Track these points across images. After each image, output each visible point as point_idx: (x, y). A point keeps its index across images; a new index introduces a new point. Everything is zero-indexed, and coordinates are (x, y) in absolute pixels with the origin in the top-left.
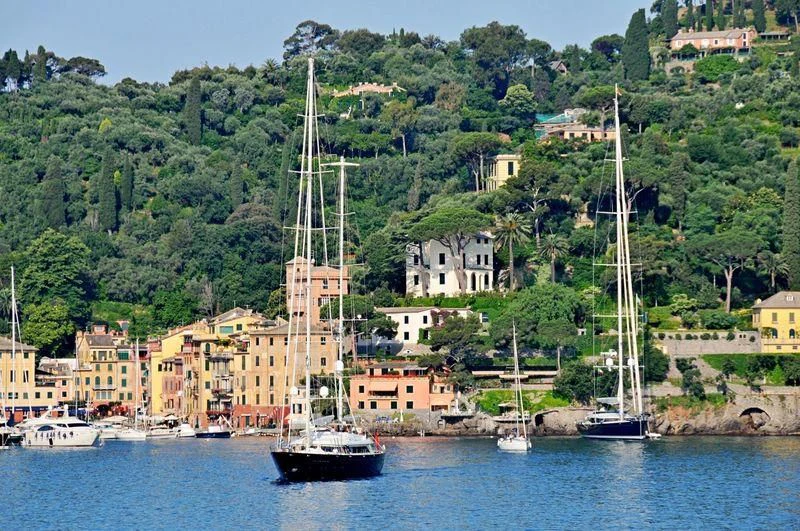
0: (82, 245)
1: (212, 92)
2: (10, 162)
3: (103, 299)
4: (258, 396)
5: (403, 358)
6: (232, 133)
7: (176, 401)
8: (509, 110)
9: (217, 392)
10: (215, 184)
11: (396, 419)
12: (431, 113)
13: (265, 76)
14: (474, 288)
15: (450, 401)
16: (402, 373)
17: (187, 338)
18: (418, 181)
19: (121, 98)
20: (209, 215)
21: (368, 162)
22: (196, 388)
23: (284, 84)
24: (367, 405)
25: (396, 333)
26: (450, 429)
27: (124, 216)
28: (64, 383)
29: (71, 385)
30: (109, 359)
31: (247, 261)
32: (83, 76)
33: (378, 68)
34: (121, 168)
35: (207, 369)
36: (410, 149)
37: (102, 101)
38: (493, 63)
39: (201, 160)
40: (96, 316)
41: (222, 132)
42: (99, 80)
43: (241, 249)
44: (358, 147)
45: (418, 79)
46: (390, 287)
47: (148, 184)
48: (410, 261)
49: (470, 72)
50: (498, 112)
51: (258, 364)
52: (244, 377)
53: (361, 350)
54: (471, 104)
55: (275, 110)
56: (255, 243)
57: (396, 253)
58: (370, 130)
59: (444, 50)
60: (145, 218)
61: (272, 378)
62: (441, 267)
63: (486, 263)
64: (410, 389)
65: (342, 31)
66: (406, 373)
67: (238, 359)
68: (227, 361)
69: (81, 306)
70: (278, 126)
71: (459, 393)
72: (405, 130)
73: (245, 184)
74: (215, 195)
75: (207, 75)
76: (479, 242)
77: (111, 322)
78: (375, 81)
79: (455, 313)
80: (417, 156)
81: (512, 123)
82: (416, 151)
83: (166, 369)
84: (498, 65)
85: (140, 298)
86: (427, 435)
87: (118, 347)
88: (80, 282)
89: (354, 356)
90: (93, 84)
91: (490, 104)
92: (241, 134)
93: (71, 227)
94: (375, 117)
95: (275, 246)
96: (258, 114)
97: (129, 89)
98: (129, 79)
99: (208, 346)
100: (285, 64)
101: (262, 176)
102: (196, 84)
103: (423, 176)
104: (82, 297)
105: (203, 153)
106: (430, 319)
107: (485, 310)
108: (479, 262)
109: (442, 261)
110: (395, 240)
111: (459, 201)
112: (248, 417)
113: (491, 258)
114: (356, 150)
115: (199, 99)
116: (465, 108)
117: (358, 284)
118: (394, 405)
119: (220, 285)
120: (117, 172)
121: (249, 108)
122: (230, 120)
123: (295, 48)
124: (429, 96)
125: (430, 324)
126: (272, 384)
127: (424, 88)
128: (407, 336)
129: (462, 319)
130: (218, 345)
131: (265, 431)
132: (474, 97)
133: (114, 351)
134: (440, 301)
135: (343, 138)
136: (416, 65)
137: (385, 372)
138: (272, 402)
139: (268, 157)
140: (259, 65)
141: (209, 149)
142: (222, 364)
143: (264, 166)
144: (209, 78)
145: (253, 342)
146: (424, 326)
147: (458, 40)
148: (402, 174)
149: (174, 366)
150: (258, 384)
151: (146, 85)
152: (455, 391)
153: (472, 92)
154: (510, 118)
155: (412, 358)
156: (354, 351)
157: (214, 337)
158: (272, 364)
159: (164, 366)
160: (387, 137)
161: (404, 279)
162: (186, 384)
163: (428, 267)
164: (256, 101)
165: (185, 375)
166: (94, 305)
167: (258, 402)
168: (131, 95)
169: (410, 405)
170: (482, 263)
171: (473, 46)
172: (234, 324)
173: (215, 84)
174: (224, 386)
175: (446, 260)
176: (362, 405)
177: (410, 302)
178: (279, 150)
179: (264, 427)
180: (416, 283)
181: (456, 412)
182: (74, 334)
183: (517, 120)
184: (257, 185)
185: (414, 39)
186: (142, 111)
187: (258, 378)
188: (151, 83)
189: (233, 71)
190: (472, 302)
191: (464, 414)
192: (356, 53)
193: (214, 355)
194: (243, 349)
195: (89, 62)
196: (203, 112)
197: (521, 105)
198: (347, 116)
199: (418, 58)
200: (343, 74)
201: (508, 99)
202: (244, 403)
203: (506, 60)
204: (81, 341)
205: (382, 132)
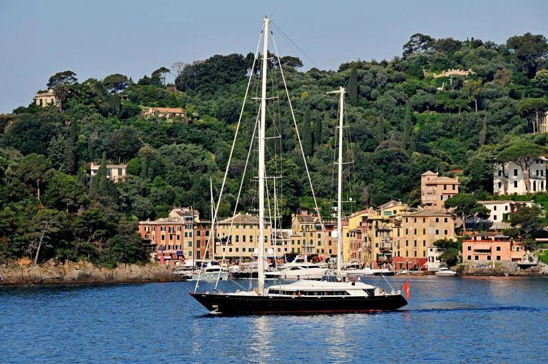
0: (294, 164)
1: (363, 76)
2: (251, 117)
3: (305, 195)
4: (407, 252)
5: (493, 231)
6: (375, 99)
7: (358, 254)
8: (537, 85)
9: (383, 249)
10: (368, 128)
11: (490, 266)
12: (491, 87)
13: (394, 66)
14: (535, 189)
15: (523, 256)
16: (493, 238)
17: (365, 218)
18: (485, 126)
19: (312, 80)
20: (365, 147)
21: (454, 116)
22: (370, 247)
23: (404, 70)
24: (473, 258)
25: (489, 216)
26: (523, 272)
27: (316, 147)
28: (286, 243)
29: (289, 244)
30: (310, 230)
31: (387, 174)
32: (291, 67)
33: (459, 60)
34: (314, 120)
35: (377, 236)
36: (480, 109)
37: (303, 81)
38: (527, 57)
39: (360, 115)
40: (302, 205)
41: (369, 99)
42: (299, 70)
43: (383, 166)
44: (449, 107)
45: (483, 66)
46: (484, 189)
47: (330, 129)
48: (496, 174)
49: (513, 63)
50: (530, 86)
51: (407, 233)
52: (399, 241)
53: (468, 226)
54: (515, 81)
55: (400, 86)
56: (392, 163)
57: (488, 169)
58: (455, 97)
59: (497, 50)
60: (328, 148)
61: (415, 241)
62: (515, 177)
63: (542, 175)
64: (498, 249)
65: (437, 39)
66: (496, 239)
67: (395, 230)
68: (388, 231)
69: (294, 199)
70: (402, 95)
71: (528, 251)
72: (476, 97)
73: (385, 129)
74: (368, 135)
75: (360, 65)
76: (537, 163)
77: (310, 208)
78: (458, 68)
79: (524, 204)
80: (484, 112)
81: (539, 92)
82: (483, 109)
83: (351, 236)
84: (530, 58)
85: (326, 194)
86: (510, 275)
87: (316, 223)
88: (293, 185)
89: (464, 229)
90: (296, 72)
91: (526, 81)
92: (380, 100)
93: (287, 154)
94: (458, 89)
95: (404, 165)
96: (390, 88)
97: (315, 74)
98: (315, 68)
99: (377, 223)
100: (404, 59)
101: (393, 124)
102: (355, 70)
103: (488, 124)
104: (295, 194)
105: (359, 111)
106: (509, 208)
107: (542, 203)
108: (537, 174)
109: (516, 174)
110: (488, 162)
111: (524, 139)
112: (401, 264)
113: (544, 172)
114: (447, 108)
115: (356, 80)
116: (511, 84)
117: (464, 187)
118: (489, 258)
119: (372, 187)
120: (312, 123)
121: (385, 85)
122: (374, 91)
123: (409, 49)
124: (490, 77)
125: (509, 210)
126: (416, 245)
127: (487, 72)
128: (495, 217)
129: (528, 208)
130: (383, 222)
131: (412, 272)
132: (516, 77)
133: (313, 225)
134: (515, 197)
135: (440, 102)
136: (481, 59)
137: (483, 238)
138: (416, 256)
139: (397, 113)
140: (389, 60)
141: (362, 108)
142: (385, 233)
143: (394, 118)
144: (361, 67)
145: (404, 220)
146: (506, 212)
147: (506, 44)
148: (475, 123)
149: (356, 234)
150: (407, 245)
151: (324, 72)
152: (526, 250)
153: (515, 74)
154: (538, 89)
155: (499, 230)
156: (464, 226)
157: (380, 217)
158: (415, 233)
159: (350, 234)
160: (466, 101)
161: (492, 185)
162: (364, 244)
163: (507, 177)
164: (389, 80)
165: (363, 239)
166: (300, 199)
167: (407, 255)
168: (317, 78)
169: (499, 258)
170: (540, 175)
171: (515, 48)
172: (392, 210)
173: (365, 71)
174: (387, 246)
175: (518, 173)
176: (469, 258)
177: (497, 198)
178: (402, 109)
179: (411, 270)
180: (500, 187)
181: (527, 262)
182: (290, 215)
183: (542, 91)
184: (391, 129)
185: (479, 43)
186: (325, 87)
187: (407, 241)
188: (327, 71)
189: (374, 63)
190: (534, 198)
191: (532, 263)
192: (446, 52)
193: (381, 228)
194: (398, 224)
195: (294, 59)
196: (358, 87)
197: (545, 82)
198: (442, 89)
199: (482, 54)
200: (439, 65)
201: (537, 78)
202: (399, 256)
203: (536, 55)
204: (295, 220)
205: (463, 98)
